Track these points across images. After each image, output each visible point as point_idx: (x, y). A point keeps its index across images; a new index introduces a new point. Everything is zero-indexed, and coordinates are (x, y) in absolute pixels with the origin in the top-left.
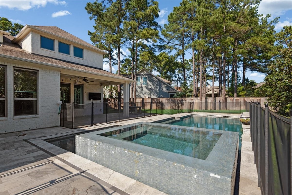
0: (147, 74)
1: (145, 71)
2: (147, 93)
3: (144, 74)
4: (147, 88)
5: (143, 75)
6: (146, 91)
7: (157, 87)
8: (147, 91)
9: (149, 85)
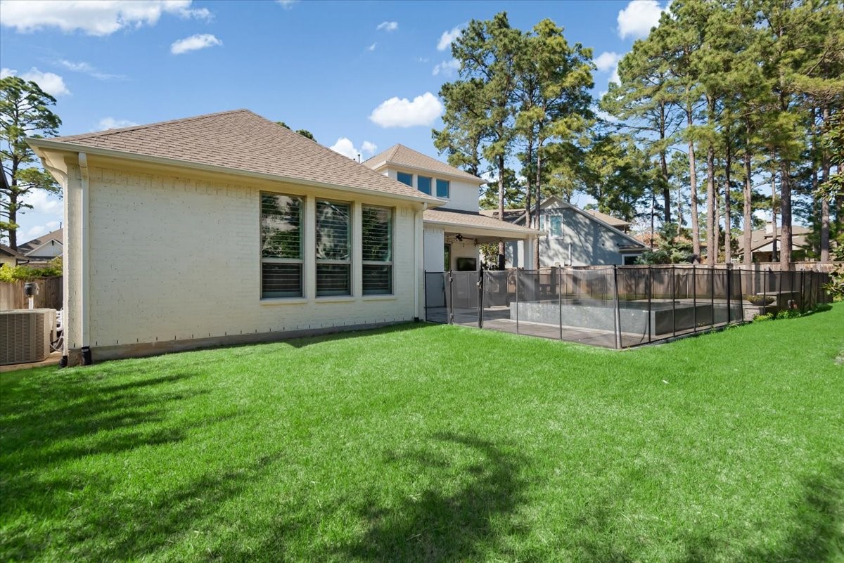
0: (563, 209)
1: (556, 203)
2: (561, 254)
3: (554, 209)
4: (561, 243)
5: (552, 211)
6: (559, 251)
7: (589, 240)
8: (562, 250)
9: (567, 235)
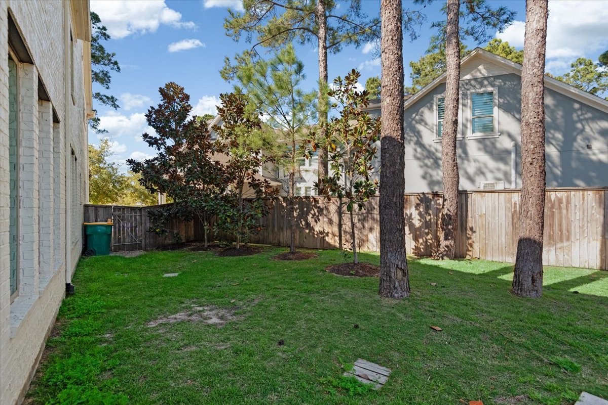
0: (496, 77)
1: (481, 67)
2: (492, 172)
3: (475, 79)
4: (488, 146)
5: (473, 82)
6: (486, 166)
7: (554, 138)
8: (492, 164)
9: (502, 133)
